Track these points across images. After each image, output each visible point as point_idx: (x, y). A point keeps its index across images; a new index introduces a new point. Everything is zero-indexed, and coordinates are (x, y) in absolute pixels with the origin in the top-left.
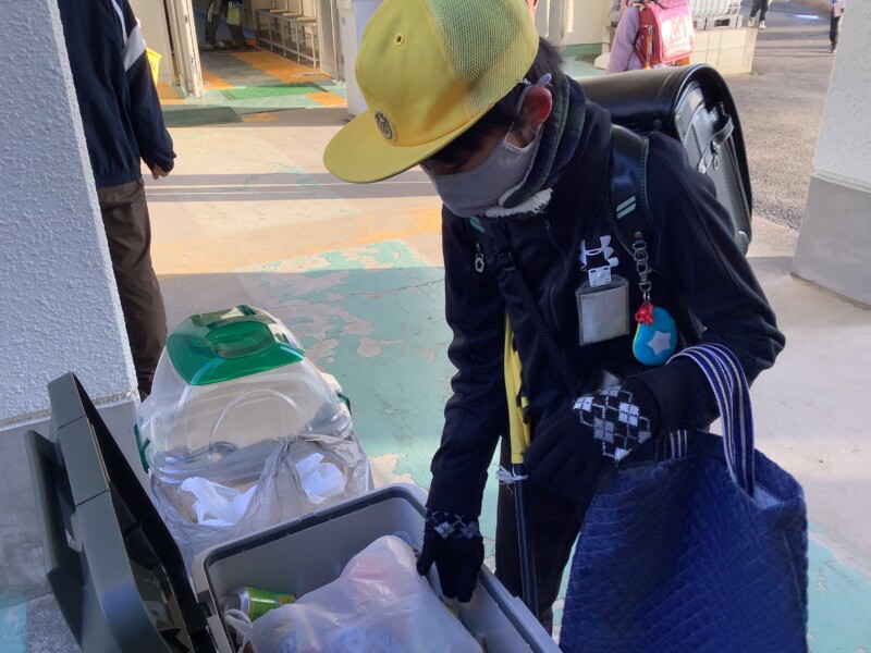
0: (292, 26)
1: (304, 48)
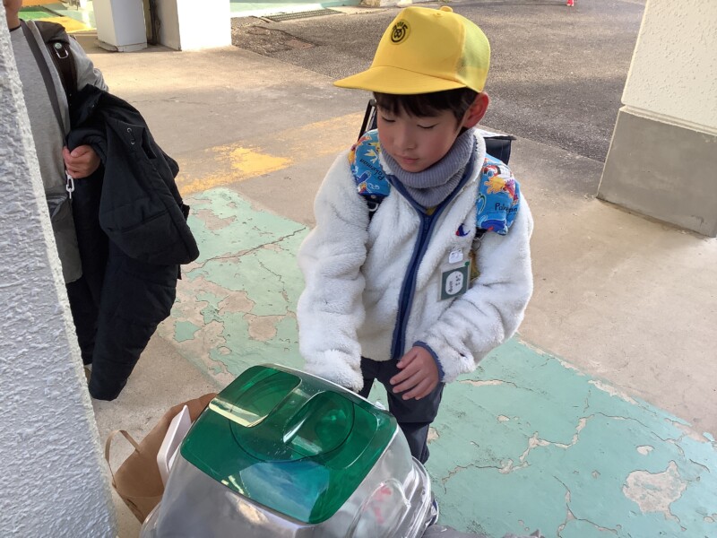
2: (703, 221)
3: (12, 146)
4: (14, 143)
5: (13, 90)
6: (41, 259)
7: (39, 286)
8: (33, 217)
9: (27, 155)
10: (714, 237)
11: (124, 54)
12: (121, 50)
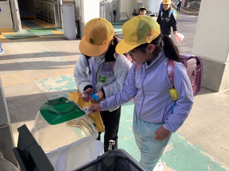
0: (46, 13)
1: (50, 19)
2: (214, 87)
10: (218, 92)
11: (70, 40)
12: (69, 39)
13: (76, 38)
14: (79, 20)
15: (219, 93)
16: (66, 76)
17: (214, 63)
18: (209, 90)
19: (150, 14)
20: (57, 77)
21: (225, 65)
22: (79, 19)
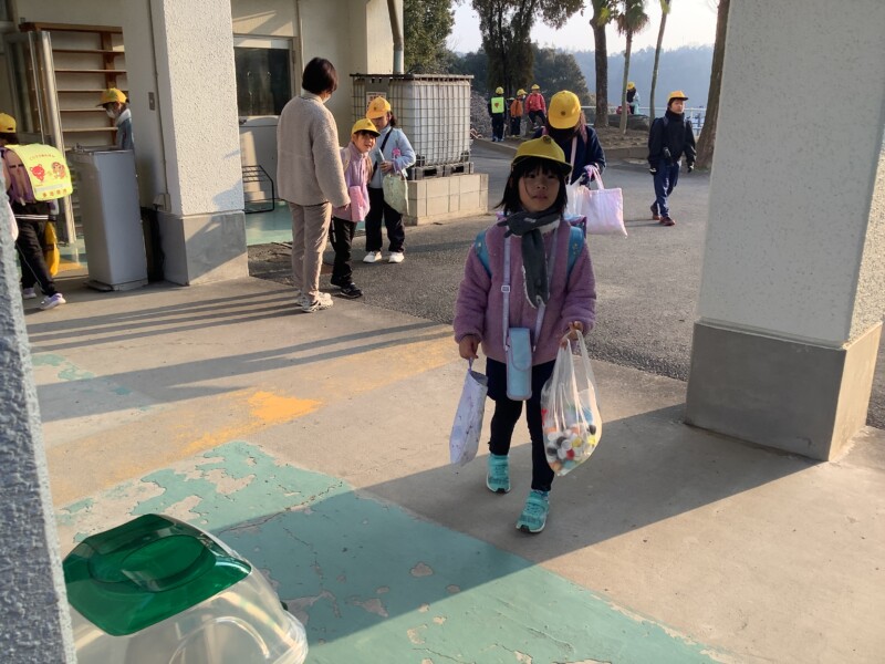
2: (810, 443)
3: (16, 412)
4: (18, 409)
5: (21, 354)
6: (38, 538)
7: (33, 570)
8: (32, 490)
9: (31, 421)
10: (827, 460)
11: (120, 293)
12: (116, 288)
13: (146, 282)
14: (157, 206)
15: (833, 464)
16: (172, 471)
17: (799, 351)
18: (790, 457)
19: (421, 169)
20: (131, 484)
21: (844, 353)
22: (158, 201)
